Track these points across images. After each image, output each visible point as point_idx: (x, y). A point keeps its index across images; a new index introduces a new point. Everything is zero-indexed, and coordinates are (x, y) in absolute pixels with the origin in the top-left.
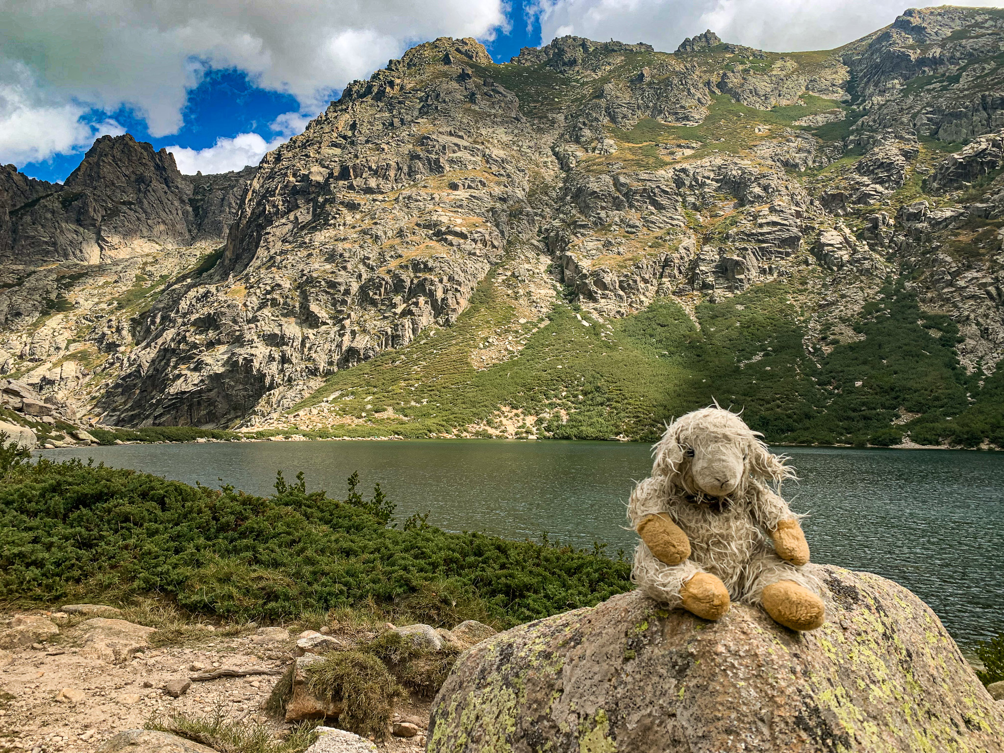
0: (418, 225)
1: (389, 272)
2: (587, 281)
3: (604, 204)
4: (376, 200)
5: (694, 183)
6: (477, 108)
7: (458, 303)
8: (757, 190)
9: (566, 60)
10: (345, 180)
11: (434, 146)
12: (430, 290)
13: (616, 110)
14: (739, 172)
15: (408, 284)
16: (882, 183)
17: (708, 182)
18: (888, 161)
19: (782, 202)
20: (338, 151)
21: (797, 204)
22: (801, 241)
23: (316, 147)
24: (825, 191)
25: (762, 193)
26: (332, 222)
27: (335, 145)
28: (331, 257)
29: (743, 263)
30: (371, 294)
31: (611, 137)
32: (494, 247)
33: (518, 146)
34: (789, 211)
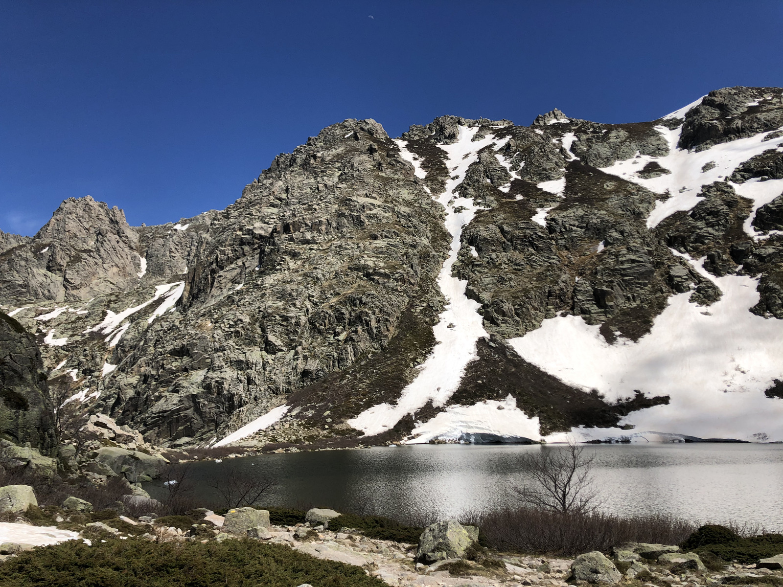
0: (349, 268)
1: (331, 307)
2: (489, 310)
3: (494, 248)
4: (312, 249)
5: (563, 230)
6: (384, 175)
7: (388, 330)
8: (615, 234)
9: (447, 135)
10: (287, 233)
11: (355, 206)
12: (366, 321)
13: (493, 173)
14: (599, 220)
15: (347, 316)
16: (712, 226)
17: (574, 228)
18: (716, 210)
19: (635, 243)
20: (275, 210)
21: (648, 245)
22: (655, 274)
23: (257, 207)
24: (668, 234)
25: (619, 236)
26: (278, 267)
27: (273, 206)
28: (282, 295)
29: (612, 293)
30: (318, 325)
31: (491, 195)
32: (411, 283)
33: (419, 203)
34: (643, 251)
